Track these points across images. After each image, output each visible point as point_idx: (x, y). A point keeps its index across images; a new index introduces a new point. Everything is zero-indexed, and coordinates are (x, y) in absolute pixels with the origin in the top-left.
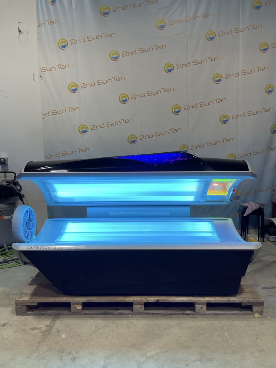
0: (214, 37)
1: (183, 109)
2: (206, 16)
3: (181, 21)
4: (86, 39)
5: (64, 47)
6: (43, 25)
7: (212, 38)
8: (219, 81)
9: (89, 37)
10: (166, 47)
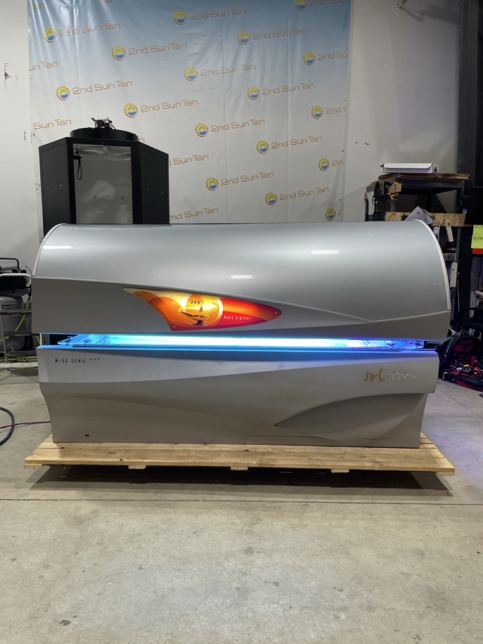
1: (220, 183)
2: (247, 68)
3: (216, 72)
4: (94, 89)
5: (65, 97)
6: (37, 68)
7: (255, 97)
8: (264, 150)
9: (97, 86)
10: (197, 104)
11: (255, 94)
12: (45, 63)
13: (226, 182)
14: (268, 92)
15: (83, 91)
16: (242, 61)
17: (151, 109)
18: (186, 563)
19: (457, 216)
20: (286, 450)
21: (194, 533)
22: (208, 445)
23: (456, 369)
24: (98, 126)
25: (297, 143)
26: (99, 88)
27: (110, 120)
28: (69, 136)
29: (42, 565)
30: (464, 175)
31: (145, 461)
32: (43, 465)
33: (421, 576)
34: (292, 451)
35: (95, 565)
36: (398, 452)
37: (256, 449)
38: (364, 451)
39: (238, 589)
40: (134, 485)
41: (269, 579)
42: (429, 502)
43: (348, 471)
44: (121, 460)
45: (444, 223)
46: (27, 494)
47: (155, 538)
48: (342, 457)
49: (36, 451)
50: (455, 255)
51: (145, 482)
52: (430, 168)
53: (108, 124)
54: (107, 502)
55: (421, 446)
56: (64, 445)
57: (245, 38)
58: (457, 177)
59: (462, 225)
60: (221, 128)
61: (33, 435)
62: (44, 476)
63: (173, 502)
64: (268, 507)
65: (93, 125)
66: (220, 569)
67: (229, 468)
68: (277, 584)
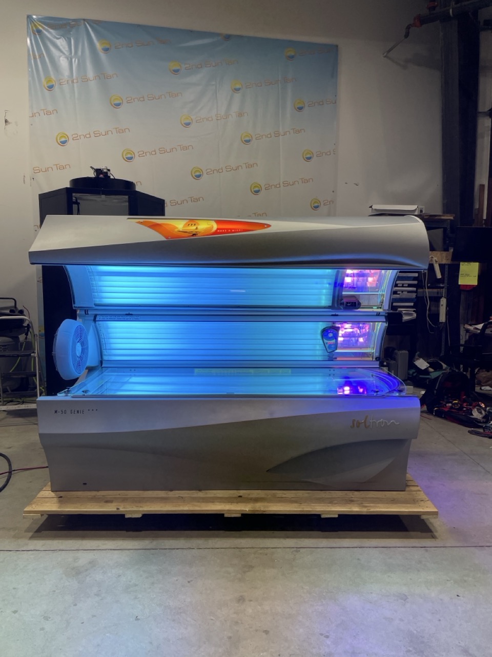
0: (250, 140)
2: (240, 115)
3: (210, 119)
4: (92, 135)
5: (64, 143)
6: (37, 115)
7: (248, 141)
8: (257, 192)
9: (95, 132)
10: (193, 148)
11: (247, 139)
12: (45, 111)
14: (261, 137)
15: (82, 137)
16: (235, 108)
17: (148, 154)
18: (181, 613)
19: (444, 254)
20: (278, 496)
21: (189, 582)
22: (203, 491)
23: (446, 405)
24: (97, 174)
25: (289, 184)
26: (97, 134)
27: (108, 168)
28: (68, 186)
29: (43, 617)
30: (449, 215)
31: (141, 509)
32: (42, 515)
33: (403, 621)
34: (284, 496)
35: (94, 616)
36: (386, 496)
37: (249, 495)
38: (353, 495)
39: (230, 638)
40: (131, 533)
41: (260, 627)
42: (414, 545)
43: (337, 516)
44: (118, 509)
45: (432, 260)
46: (27, 544)
47: (150, 588)
48: (331, 501)
49: (35, 500)
50: (444, 291)
51: (140, 530)
52: (416, 210)
53: (107, 173)
54: (104, 551)
55: (407, 489)
56: (62, 494)
57: (238, 86)
58: (443, 218)
59: (449, 262)
60: (215, 172)
61: (31, 482)
62: (42, 525)
63: (168, 551)
64: (261, 553)
65: (92, 174)
66: (212, 618)
67: (223, 515)
68: (266, 632)
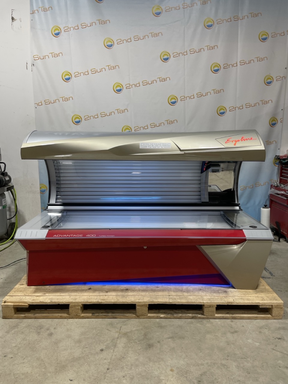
0: (212, 25)
1: (179, 99)
2: (204, 2)
3: (178, 8)
4: (80, 27)
5: (57, 34)
6: (36, 12)
7: (210, 26)
8: (217, 71)
10: (162, 35)
11: (210, 24)
13: (184, 99)
14: (222, 22)
15: (72, 29)
17: (125, 41)
25: (245, 63)
26: (84, 26)
60: (181, 55)
